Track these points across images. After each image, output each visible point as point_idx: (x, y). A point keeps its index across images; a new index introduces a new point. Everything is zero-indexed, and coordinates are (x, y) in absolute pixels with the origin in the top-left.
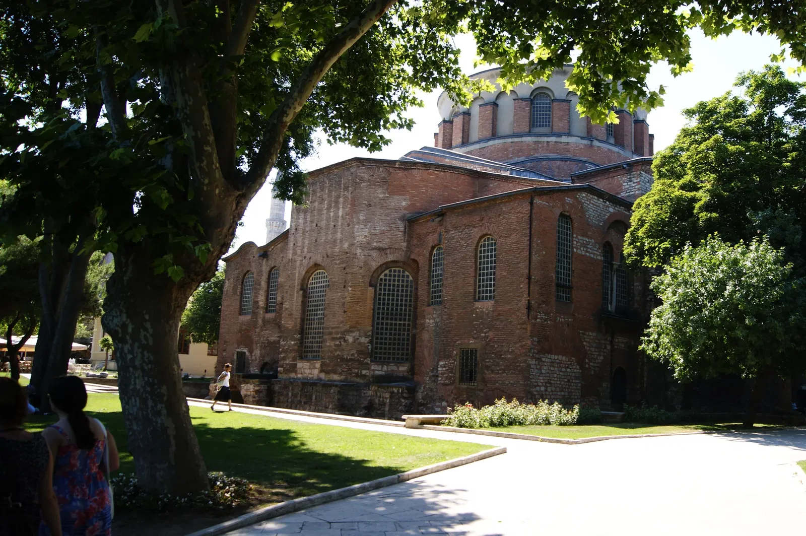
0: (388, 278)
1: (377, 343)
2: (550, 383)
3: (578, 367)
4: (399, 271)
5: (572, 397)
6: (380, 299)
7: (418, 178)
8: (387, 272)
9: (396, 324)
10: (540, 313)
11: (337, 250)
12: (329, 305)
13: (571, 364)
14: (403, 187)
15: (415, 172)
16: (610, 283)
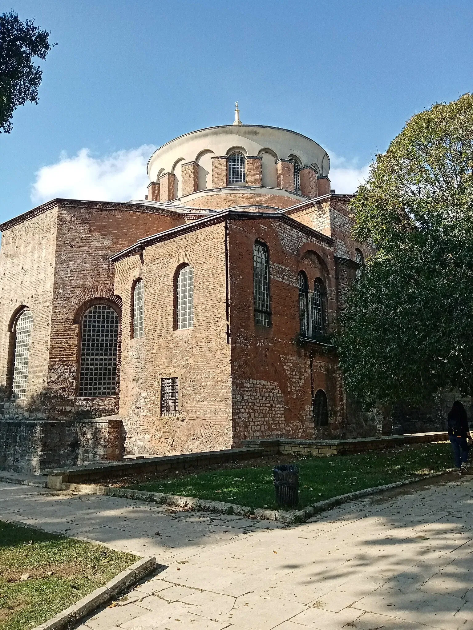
0: (92, 315)
1: (82, 379)
2: (253, 409)
3: (280, 392)
4: (104, 308)
5: (277, 422)
6: (85, 335)
7: (120, 218)
8: (92, 309)
9: (101, 359)
10: (239, 337)
11: (40, 290)
12: (33, 345)
13: (273, 389)
14: (105, 227)
15: (116, 213)
16: (306, 310)
